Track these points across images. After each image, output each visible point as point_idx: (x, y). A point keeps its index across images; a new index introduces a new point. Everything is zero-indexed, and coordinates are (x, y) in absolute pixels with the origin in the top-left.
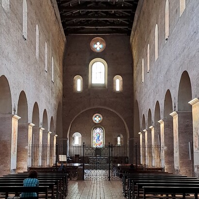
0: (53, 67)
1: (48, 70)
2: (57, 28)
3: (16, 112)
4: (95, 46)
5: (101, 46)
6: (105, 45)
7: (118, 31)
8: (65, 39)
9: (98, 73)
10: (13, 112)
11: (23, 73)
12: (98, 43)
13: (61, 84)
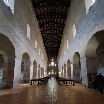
0: (46, 63)
2: (47, 58)
6: (53, 60)
9: (53, 64)
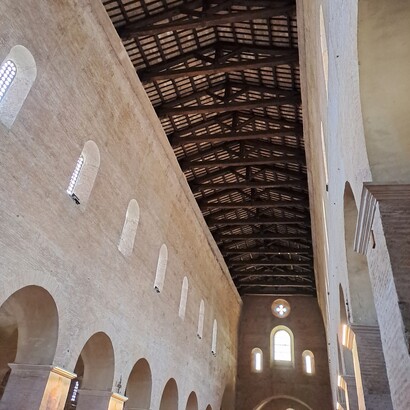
1: (205, 335)
3: (123, 390)
4: (278, 310)
5: (285, 310)
6: (289, 308)
7: (298, 291)
8: (240, 300)
10: (114, 388)
11: (148, 334)
12: (281, 306)
13: (235, 361)
